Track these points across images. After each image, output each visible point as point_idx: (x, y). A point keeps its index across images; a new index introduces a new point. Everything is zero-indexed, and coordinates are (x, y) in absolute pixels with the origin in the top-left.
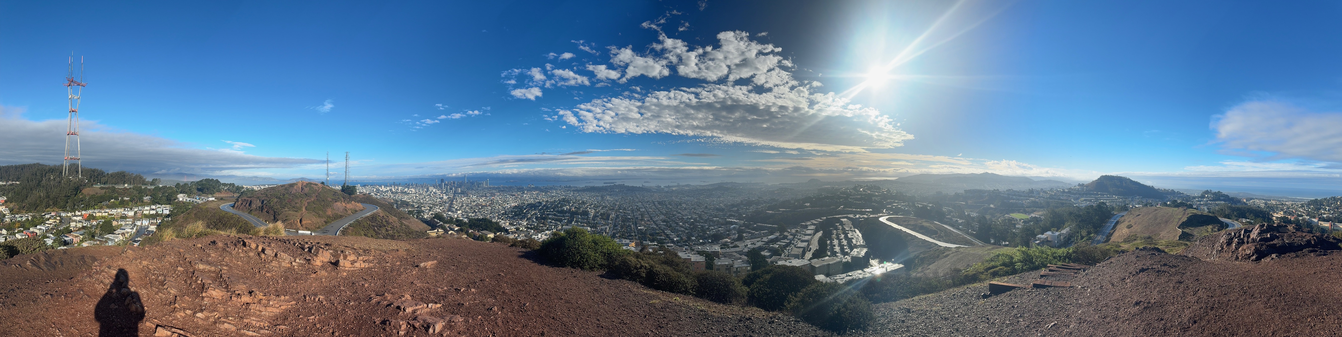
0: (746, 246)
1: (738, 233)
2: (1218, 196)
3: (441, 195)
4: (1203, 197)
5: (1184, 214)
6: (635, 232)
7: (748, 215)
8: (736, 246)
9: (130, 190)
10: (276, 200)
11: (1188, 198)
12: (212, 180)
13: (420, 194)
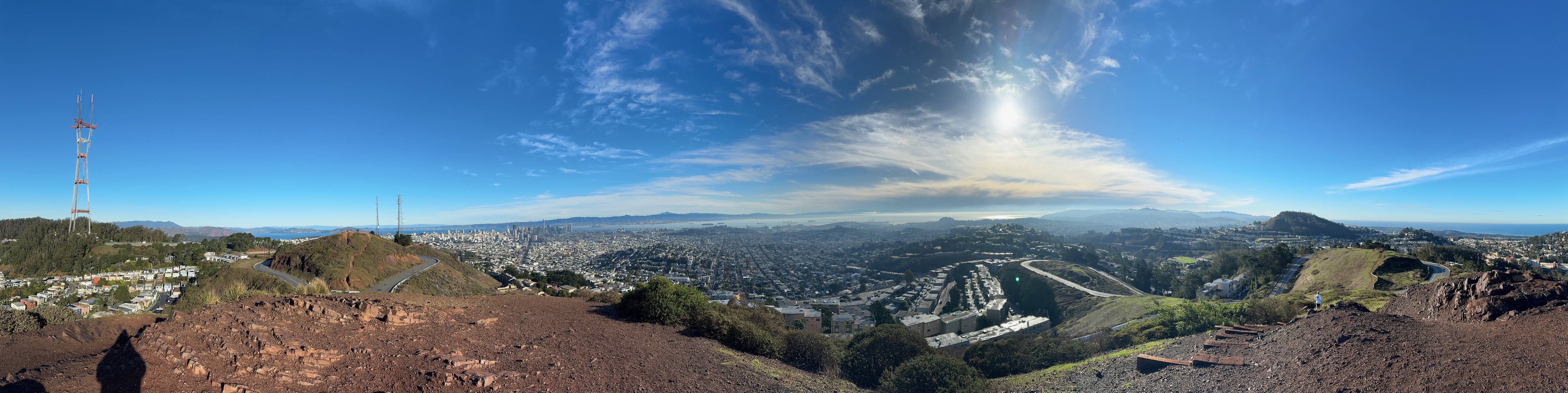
0: (869, 299)
1: (860, 283)
2: (1420, 235)
3: (514, 244)
4: (1402, 236)
5: (1380, 256)
6: (739, 283)
7: (871, 261)
8: (858, 299)
9: (149, 248)
10: (318, 255)
11: (1385, 237)
12: (245, 234)
13: (488, 243)
